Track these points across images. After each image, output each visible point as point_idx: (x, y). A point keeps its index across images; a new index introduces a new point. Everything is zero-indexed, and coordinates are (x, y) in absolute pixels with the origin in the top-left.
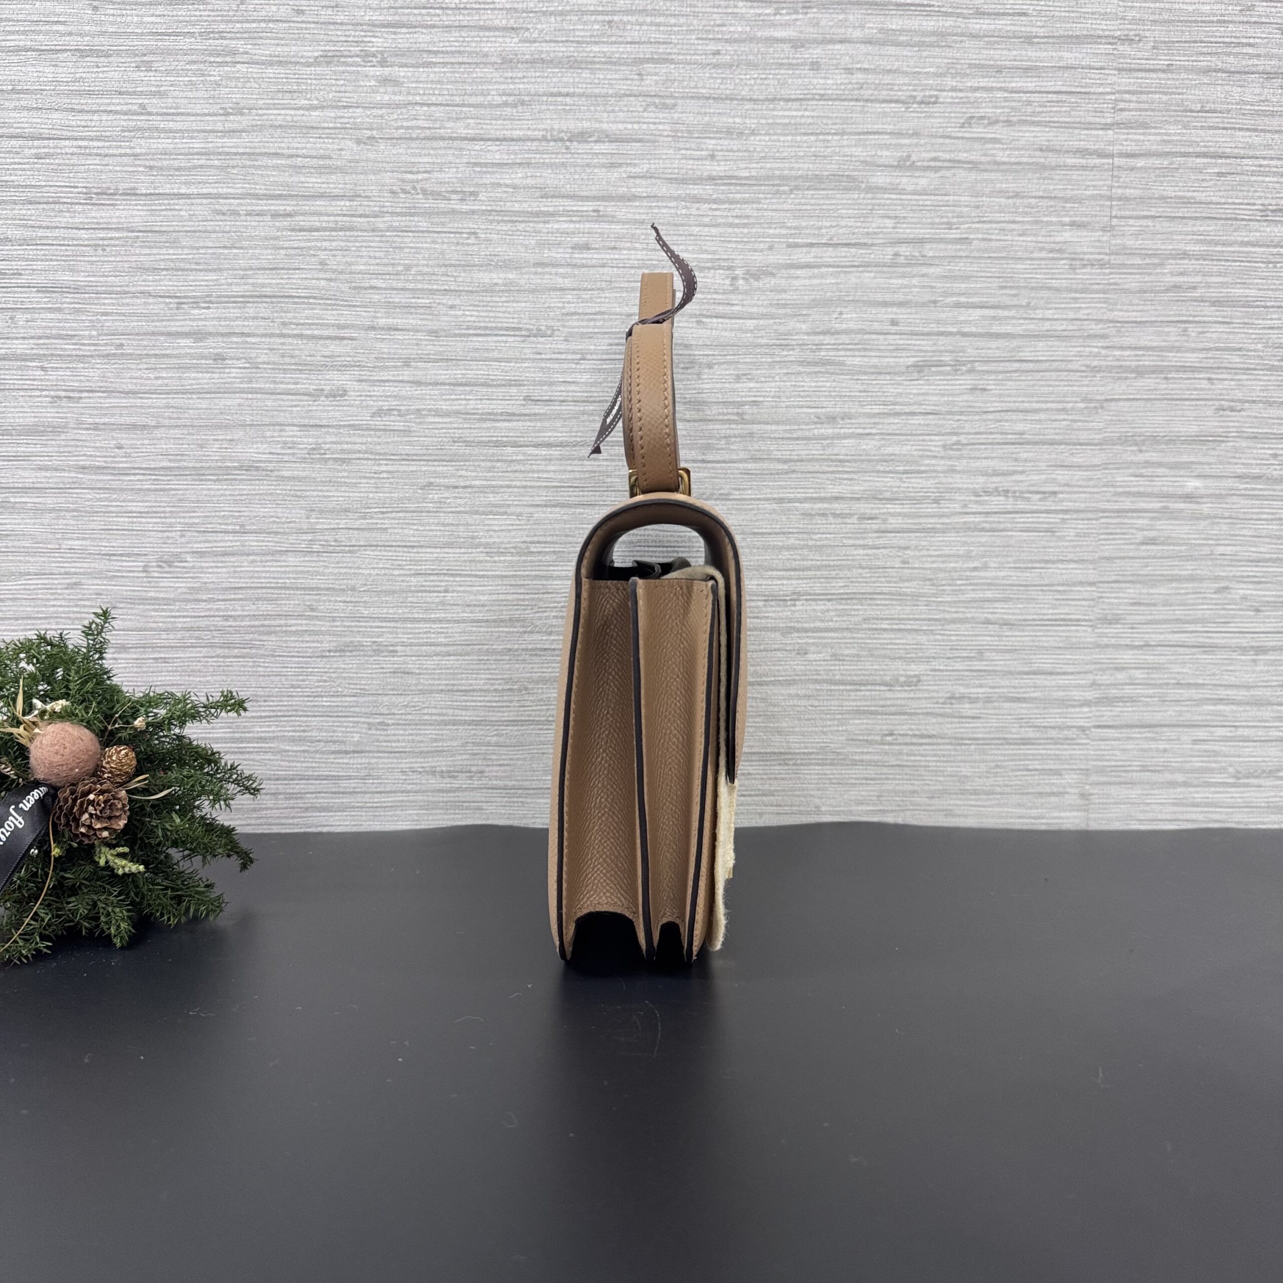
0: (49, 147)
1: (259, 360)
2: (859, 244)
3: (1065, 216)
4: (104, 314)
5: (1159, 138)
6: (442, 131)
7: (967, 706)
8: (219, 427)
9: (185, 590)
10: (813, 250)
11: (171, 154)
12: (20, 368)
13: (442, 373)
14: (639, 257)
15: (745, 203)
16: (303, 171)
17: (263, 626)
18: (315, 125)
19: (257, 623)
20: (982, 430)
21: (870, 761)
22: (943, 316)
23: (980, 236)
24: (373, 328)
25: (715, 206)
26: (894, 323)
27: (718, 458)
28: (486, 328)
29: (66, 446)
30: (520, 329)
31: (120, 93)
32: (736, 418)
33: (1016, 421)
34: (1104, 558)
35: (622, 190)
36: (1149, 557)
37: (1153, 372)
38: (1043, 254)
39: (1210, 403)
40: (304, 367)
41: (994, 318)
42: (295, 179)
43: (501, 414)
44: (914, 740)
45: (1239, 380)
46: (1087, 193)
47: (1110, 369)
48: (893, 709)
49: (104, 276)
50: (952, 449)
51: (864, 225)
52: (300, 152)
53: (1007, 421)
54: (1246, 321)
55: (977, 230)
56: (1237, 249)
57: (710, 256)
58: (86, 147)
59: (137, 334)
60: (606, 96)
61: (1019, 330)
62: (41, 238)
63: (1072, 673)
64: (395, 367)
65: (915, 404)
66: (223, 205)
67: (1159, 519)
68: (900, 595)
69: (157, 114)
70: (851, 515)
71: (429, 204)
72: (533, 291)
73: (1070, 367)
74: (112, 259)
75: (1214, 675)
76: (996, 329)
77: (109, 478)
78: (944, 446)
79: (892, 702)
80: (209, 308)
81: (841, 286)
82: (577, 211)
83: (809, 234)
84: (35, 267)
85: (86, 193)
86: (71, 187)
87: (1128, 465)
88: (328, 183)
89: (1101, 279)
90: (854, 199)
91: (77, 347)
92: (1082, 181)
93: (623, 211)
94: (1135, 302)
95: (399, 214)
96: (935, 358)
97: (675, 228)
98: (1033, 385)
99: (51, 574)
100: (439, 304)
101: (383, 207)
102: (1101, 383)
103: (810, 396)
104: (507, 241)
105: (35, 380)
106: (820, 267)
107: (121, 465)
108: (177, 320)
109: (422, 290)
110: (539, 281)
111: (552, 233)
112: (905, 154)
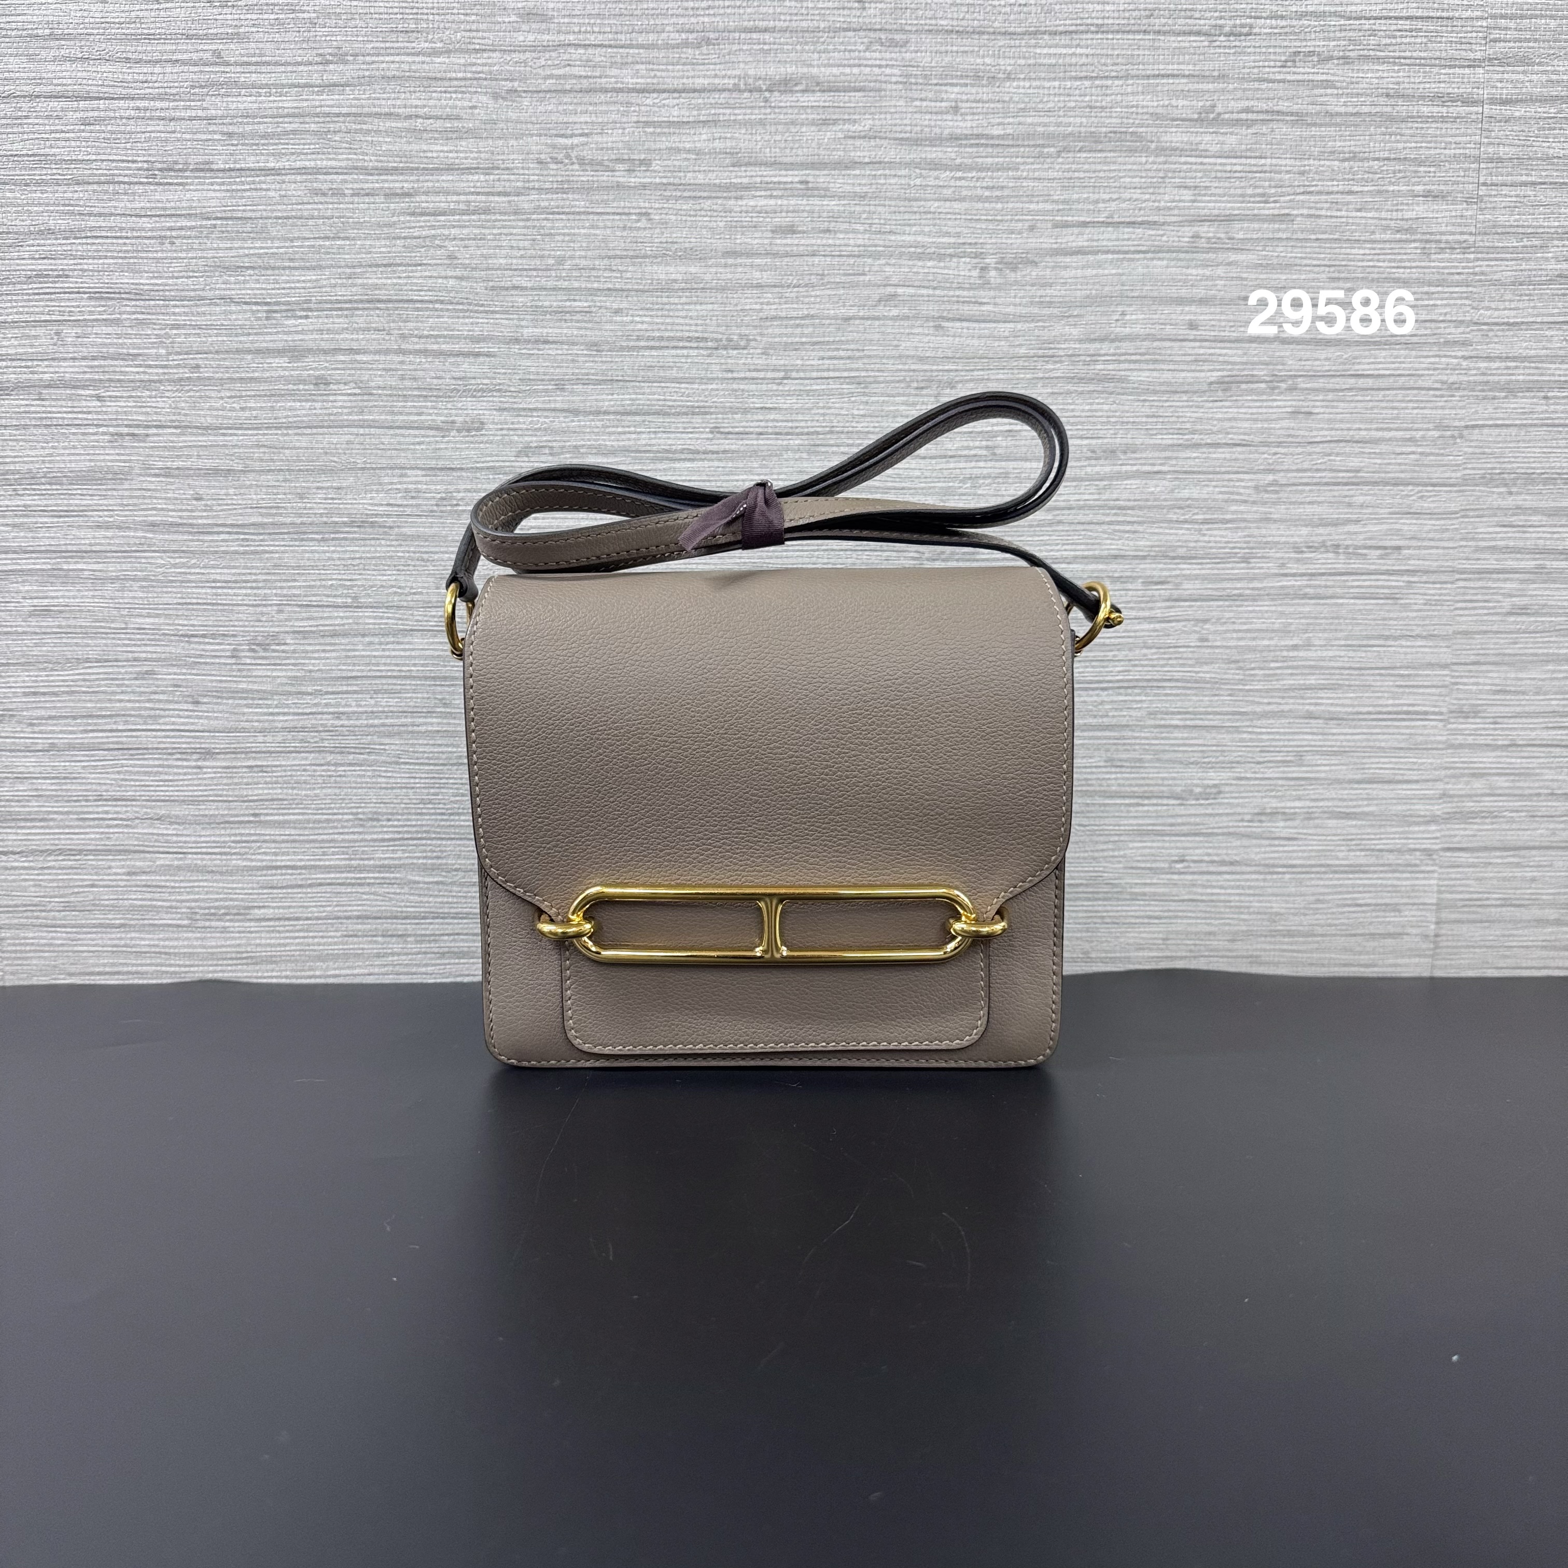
0: (98, 109)
1: (373, 384)
2: (1148, 223)
3: (1418, 183)
4: (174, 327)
5: (1544, 78)
6: (604, 80)
7: (1282, 824)
8: (323, 471)
9: (285, 681)
10: (1088, 230)
11: (255, 117)
12: (70, 398)
13: (607, 399)
14: (860, 242)
15: (998, 170)
16: (425, 135)
17: (383, 725)
18: (439, 75)
19: (376, 722)
20: (1306, 465)
21: (1155, 894)
23: (1305, 212)
24: (517, 341)
25: (959, 174)
26: (1192, 326)
28: (661, 338)
29: (131, 497)
30: (705, 339)
31: (188, 37)
32: (984, 452)
33: (1349, 455)
34: (1460, 633)
35: (837, 155)
36: (1518, 632)
37: (1529, 390)
38: (1388, 236)
40: (429, 393)
42: (415, 147)
43: (682, 451)
44: (1212, 869)
46: (1447, 152)
47: (1471, 386)
48: (1185, 829)
49: (173, 277)
50: (1267, 492)
51: (1153, 197)
52: (421, 112)
53: (1338, 454)
55: (1302, 205)
57: (952, 240)
58: (146, 109)
59: (217, 352)
60: (817, 30)
62: (92, 229)
63: (1417, 782)
64: (546, 391)
65: (1219, 432)
66: (323, 182)
67: (1534, 582)
68: (1196, 682)
69: (236, 64)
70: (1133, 579)
71: (585, 177)
72: (723, 289)
73: (1420, 383)
74: (183, 255)
77: (185, 537)
78: (1256, 488)
79: (1184, 820)
80: (307, 317)
81: (1124, 278)
82: (779, 183)
83: (1082, 210)
84: (86, 267)
85: (148, 170)
86: (128, 161)
87: (1496, 511)
88: (457, 152)
89: (1464, 268)
90: (1141, 164)
91: (141, 369)
92: (1442, 136)
93: (839, 182)
94: (1507, 298)
95: (548, 191)
96: (1246, 373)
97: (907, 203)
98: (1372, 408)
99: (116, 661)
100: (600, 307)
101: (528, 181)
102: (1460, 404)
103: (1082, 423)
104: (689, 224)
105: (89, 413)
106: (1097, 253)
107: (200, 521)
108: (267, 333)
109: (579, 289)
110: (730, 276)
111: (747, 212)
112: (1208, 104)
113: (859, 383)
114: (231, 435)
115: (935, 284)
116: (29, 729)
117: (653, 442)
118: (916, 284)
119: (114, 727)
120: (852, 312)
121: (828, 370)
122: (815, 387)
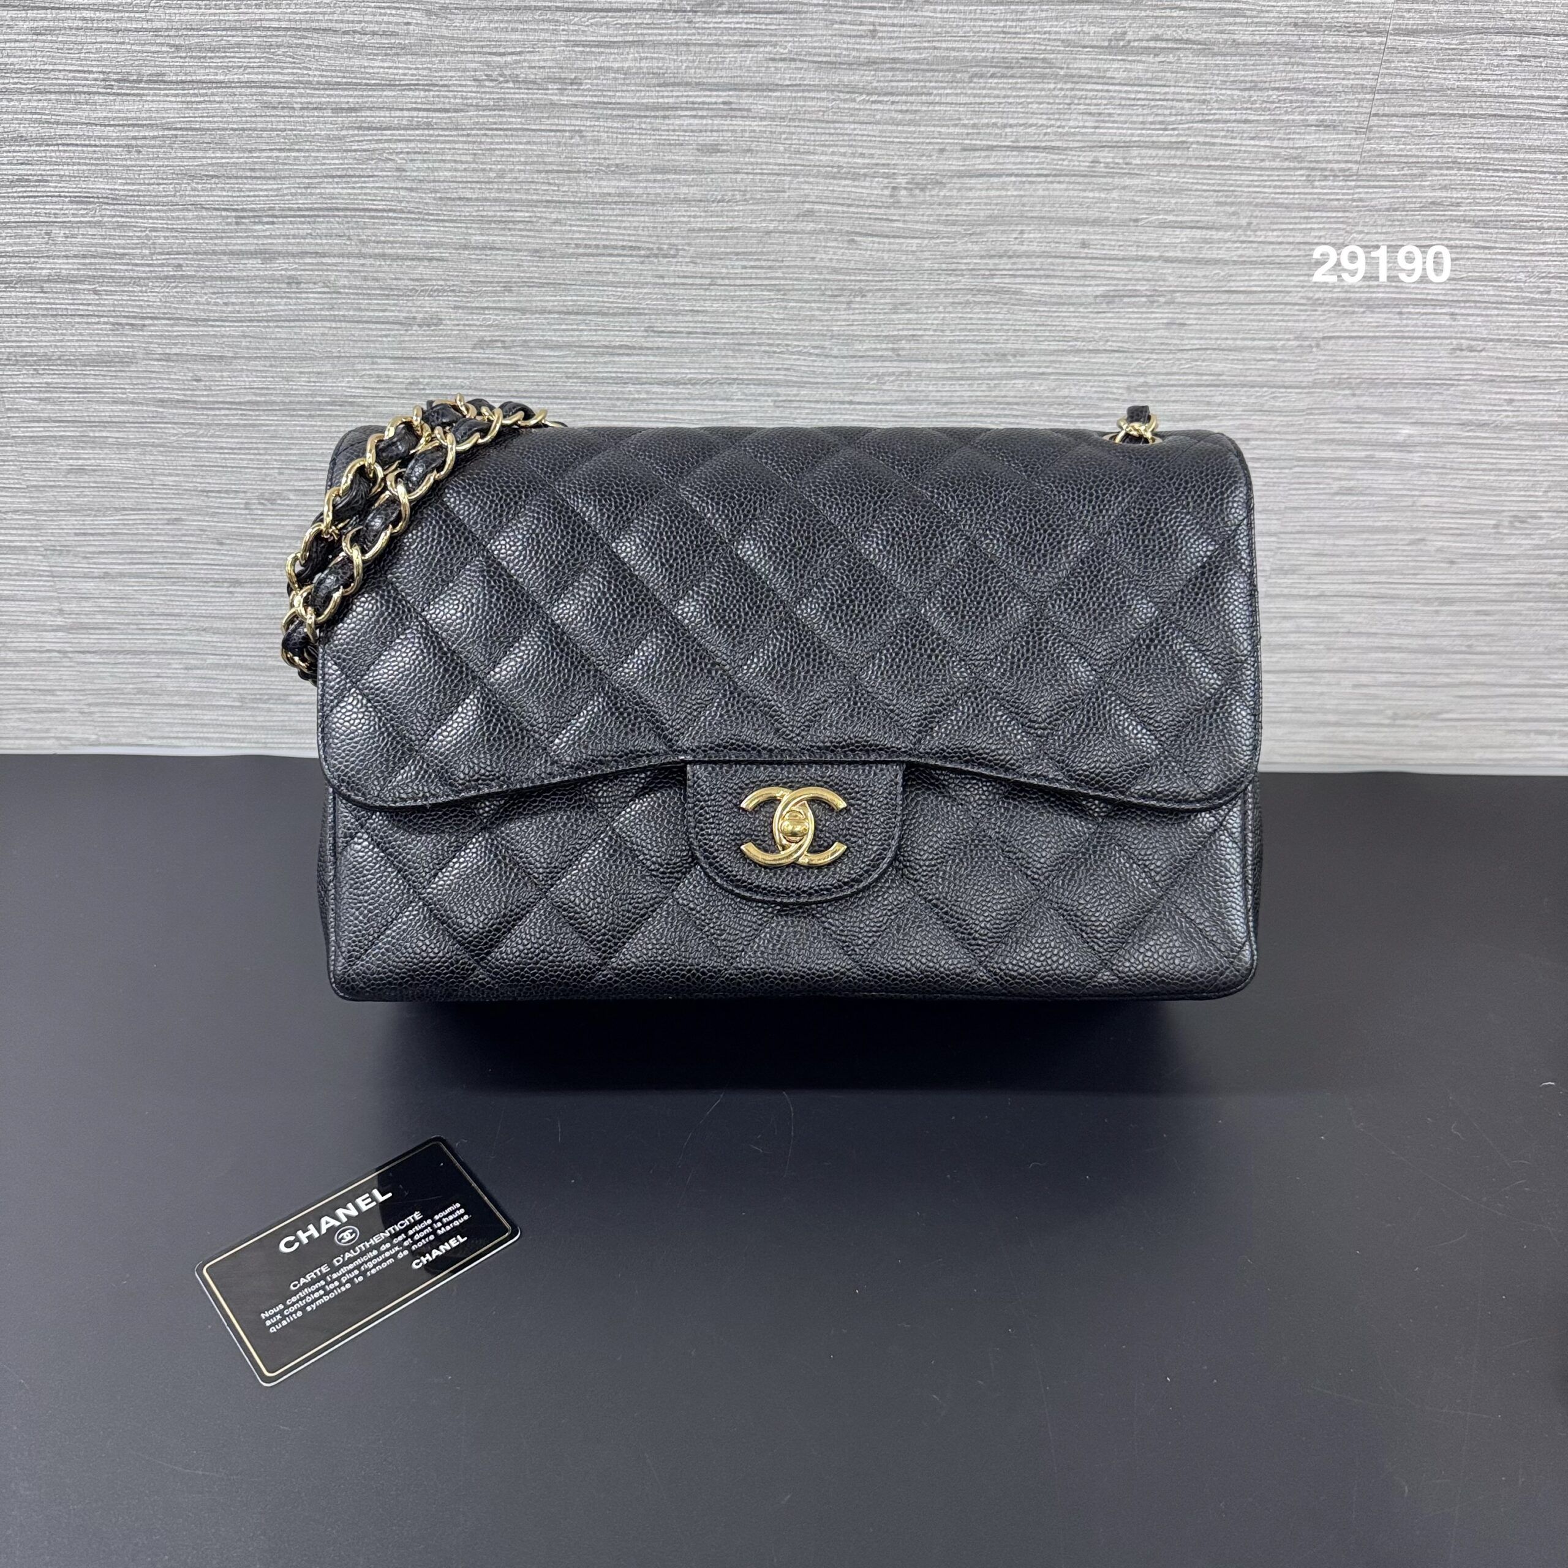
1: (339, 284)
2: (1053, 148)
3: (1313, 113)
8: (304, 358)
9: (292, 528)
10: (994, 153)
11: (198, 30)
12: (69, 291)
13: (552, 300)
14: (780, 161)
15: (912, 94)
16: (364, 51)
20: (1175, 370)
22: (1144, 238)
23: (1201, 139)
24: (465, 247)
25: (874, 98)
26: (1084, 245)
27: (867, 399)
28: (597, 246)
29: (139, 378)
30: (639, 248)
33: (1215, 361)
35: (760, 77)
36: (1342, 508)
37: (1386, 306)
38: (1277, 163)
39: (1448, 341)
40: (391, 292)
41: (1205, 241)
42: (357, 63)
43: (621, 347)
45: (1487, 315)
46: (1345, 82)
49: (145, 184)
50: (1137, 391)
51: (1059, 123)
52: (358, 27)
53: (1204, 361)
54: (1513, 245)
55: (1199, 132)
56: (1522, 156)
57: (867, 161)
58: (92, 20)
59: (196, 253)
61: (1234, 256)
62: (61, 137)
64: (495, 292)
66: (271, 96)
67: (1362, 468)
71: (522, 95)
72: (653, 204)
73: (1288, 299)
74: (151, 163)
75: (1391, 624)
76: (1207, 254)
77: (191, 412)
78: (1128, 389)
80: (273, 223)
81: (1025, 200)
82: (704, 103)
83: (990, 134)
84: (62, 173)
85: (104, 80)
86: (84, 72)
87: (1337, 410)
88: (396, 68)
89: (1343, 194)
90: (1049, 89)
91: (130, 267)
92: (1343, 66)
93: (762, 104)
94: (1379, 222)
95: (486, 108)
96: (1130, 288)
97: (824, 125)
98: (1241, 320)
99: (148, 509)
100: (540, 218)
101: (467, 98)
102: (1322, 318)
103: (979, 330)
104: (620, 141)
105: (89, 305)
106: (1000, 176)
107: (203, 399)
108: (239, 237)
109: (521, 200)
110: (659, 191)
111: (674, 131)
112: (1119, 31)
113: (779, 290)
114: (218, 326)
115: (849, 202)
116: (85, 561)
117: (594, 338)
118: (831, 201)
119: (156, 561)
120: (772, 226)
121: (751, 278)
122: (738, 293)
